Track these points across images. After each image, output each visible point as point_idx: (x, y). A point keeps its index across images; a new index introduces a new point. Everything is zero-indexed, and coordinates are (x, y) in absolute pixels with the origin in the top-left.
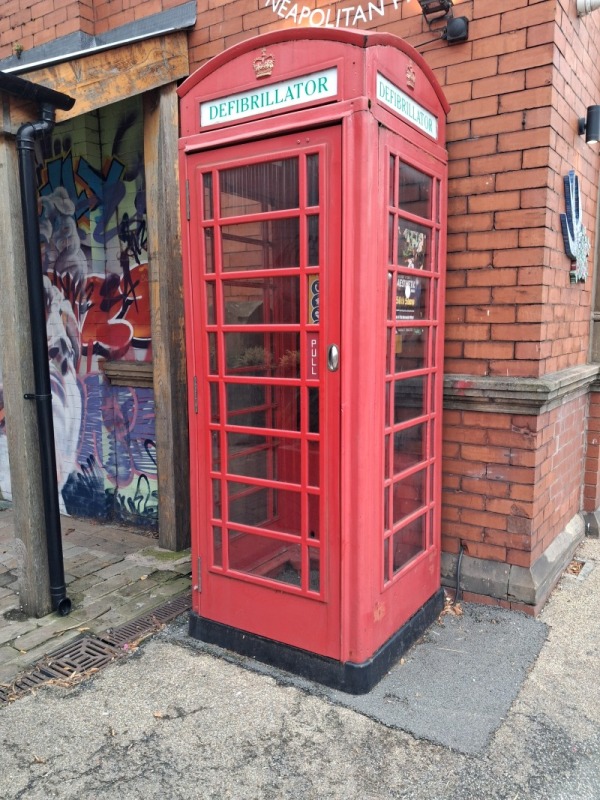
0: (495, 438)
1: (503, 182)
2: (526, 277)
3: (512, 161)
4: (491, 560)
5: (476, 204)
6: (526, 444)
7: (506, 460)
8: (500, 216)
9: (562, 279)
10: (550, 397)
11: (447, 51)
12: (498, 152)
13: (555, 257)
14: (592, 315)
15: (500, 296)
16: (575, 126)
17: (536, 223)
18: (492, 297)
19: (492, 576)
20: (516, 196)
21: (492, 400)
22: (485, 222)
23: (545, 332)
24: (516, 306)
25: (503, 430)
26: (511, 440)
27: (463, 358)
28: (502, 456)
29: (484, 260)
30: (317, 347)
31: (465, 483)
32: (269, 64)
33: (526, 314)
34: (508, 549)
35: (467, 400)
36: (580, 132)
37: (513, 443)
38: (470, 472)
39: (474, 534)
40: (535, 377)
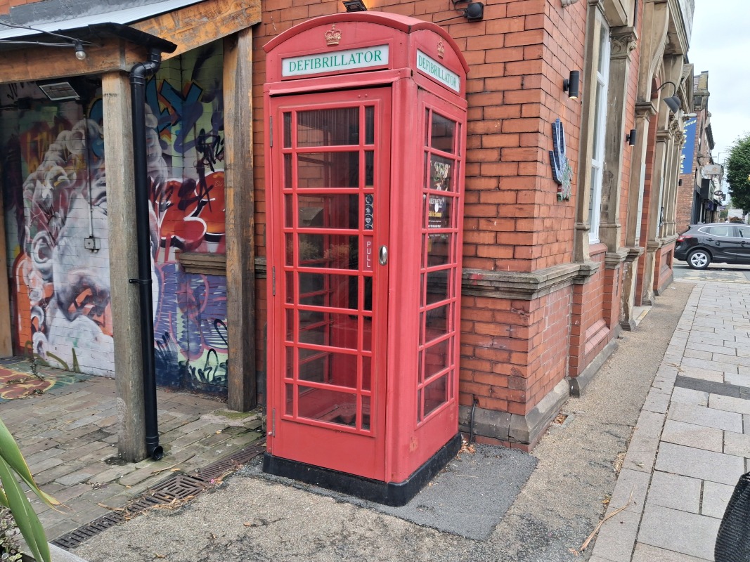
0: (499, 317)
1: (508, 126)
2: (523, 197)
3: (513, 111)
4: (497, 411)
5: (488, 141)
6: (522, 322)
7: (507, 334)
8: (505, 152)
9: (551, 199)
10: (539, 287)
11: (468, 26)
12: (504, 104)
13: (546, 183)
14: (576, 225)
15: (504, 211)
16: (561, 85)
17: (531, 158)
18: (498, 212)
19: (497, 423)
20: (516, 137)
21: (497, 289)
22: (494, 155)
23: (535, 239)
24: (515, 219)
25: (505, 311)
26: (511, 319)
27: (476, 256)
28: (504, 331)
29: (492, 183)
30: (371, 247)
31: (477, 351)
32: (338, 36)
33: (522, 225)
34: (509, 402)
35: (480, 289)
36: (565, 89)
37: (512, 321)
38: (481, 343)
39: (484, 391)
40: (529, 272)
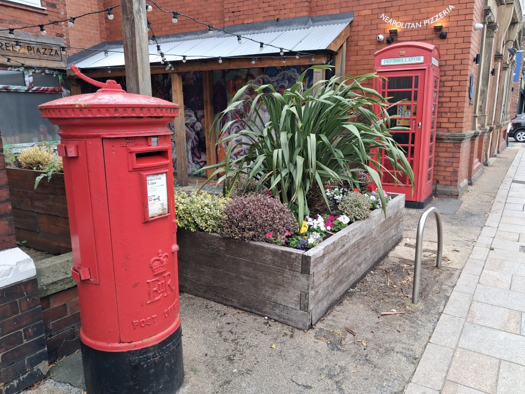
0: (449, 150)
1: (454, 78)
2: (460, 105)
3: (457, 73)
4: (446, 185)
5: (446, 84)
6: (458, 151)
7: (452, 156)
8: (453, 88)
9: (468, 104)
10: (465, 137)
11: (441, 40)
12: (454, 70)
13: (467, 99)
14: (473, 115)
15: (452, 110)
16: (473, 60)
17: (464, 90)
18: (450, 110)
19: (447, 189)
20: (458, 82)
21: (449, 139)
22: (449, 89)
23: (464, 120)
24: (457, 113)
25: (451, 147)
26: (453, 150)
27: (440, 127)
28: (451, 155)
29: (448, 99)
30: (415, 123)
31: (439, 163)
32: (404, 52)
33: (459, 115)
34: (451, 181)
35: (442, 139)
37: (453, 151)
38: (441, 160)
39: (441, 178)
40: (461, 132)
